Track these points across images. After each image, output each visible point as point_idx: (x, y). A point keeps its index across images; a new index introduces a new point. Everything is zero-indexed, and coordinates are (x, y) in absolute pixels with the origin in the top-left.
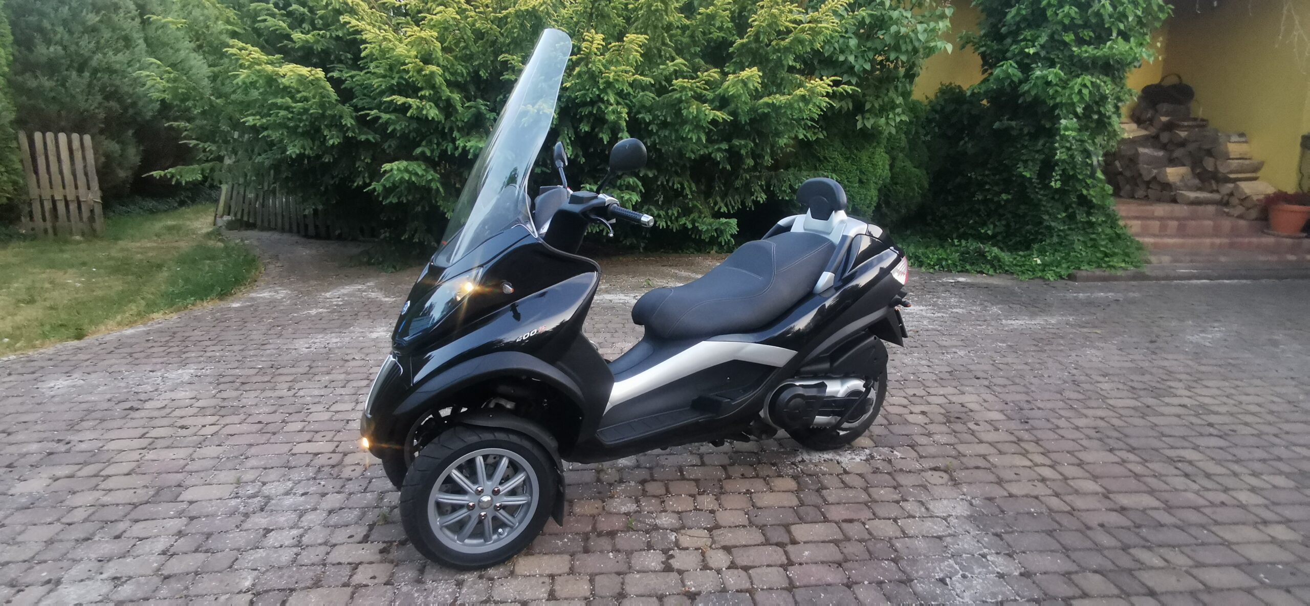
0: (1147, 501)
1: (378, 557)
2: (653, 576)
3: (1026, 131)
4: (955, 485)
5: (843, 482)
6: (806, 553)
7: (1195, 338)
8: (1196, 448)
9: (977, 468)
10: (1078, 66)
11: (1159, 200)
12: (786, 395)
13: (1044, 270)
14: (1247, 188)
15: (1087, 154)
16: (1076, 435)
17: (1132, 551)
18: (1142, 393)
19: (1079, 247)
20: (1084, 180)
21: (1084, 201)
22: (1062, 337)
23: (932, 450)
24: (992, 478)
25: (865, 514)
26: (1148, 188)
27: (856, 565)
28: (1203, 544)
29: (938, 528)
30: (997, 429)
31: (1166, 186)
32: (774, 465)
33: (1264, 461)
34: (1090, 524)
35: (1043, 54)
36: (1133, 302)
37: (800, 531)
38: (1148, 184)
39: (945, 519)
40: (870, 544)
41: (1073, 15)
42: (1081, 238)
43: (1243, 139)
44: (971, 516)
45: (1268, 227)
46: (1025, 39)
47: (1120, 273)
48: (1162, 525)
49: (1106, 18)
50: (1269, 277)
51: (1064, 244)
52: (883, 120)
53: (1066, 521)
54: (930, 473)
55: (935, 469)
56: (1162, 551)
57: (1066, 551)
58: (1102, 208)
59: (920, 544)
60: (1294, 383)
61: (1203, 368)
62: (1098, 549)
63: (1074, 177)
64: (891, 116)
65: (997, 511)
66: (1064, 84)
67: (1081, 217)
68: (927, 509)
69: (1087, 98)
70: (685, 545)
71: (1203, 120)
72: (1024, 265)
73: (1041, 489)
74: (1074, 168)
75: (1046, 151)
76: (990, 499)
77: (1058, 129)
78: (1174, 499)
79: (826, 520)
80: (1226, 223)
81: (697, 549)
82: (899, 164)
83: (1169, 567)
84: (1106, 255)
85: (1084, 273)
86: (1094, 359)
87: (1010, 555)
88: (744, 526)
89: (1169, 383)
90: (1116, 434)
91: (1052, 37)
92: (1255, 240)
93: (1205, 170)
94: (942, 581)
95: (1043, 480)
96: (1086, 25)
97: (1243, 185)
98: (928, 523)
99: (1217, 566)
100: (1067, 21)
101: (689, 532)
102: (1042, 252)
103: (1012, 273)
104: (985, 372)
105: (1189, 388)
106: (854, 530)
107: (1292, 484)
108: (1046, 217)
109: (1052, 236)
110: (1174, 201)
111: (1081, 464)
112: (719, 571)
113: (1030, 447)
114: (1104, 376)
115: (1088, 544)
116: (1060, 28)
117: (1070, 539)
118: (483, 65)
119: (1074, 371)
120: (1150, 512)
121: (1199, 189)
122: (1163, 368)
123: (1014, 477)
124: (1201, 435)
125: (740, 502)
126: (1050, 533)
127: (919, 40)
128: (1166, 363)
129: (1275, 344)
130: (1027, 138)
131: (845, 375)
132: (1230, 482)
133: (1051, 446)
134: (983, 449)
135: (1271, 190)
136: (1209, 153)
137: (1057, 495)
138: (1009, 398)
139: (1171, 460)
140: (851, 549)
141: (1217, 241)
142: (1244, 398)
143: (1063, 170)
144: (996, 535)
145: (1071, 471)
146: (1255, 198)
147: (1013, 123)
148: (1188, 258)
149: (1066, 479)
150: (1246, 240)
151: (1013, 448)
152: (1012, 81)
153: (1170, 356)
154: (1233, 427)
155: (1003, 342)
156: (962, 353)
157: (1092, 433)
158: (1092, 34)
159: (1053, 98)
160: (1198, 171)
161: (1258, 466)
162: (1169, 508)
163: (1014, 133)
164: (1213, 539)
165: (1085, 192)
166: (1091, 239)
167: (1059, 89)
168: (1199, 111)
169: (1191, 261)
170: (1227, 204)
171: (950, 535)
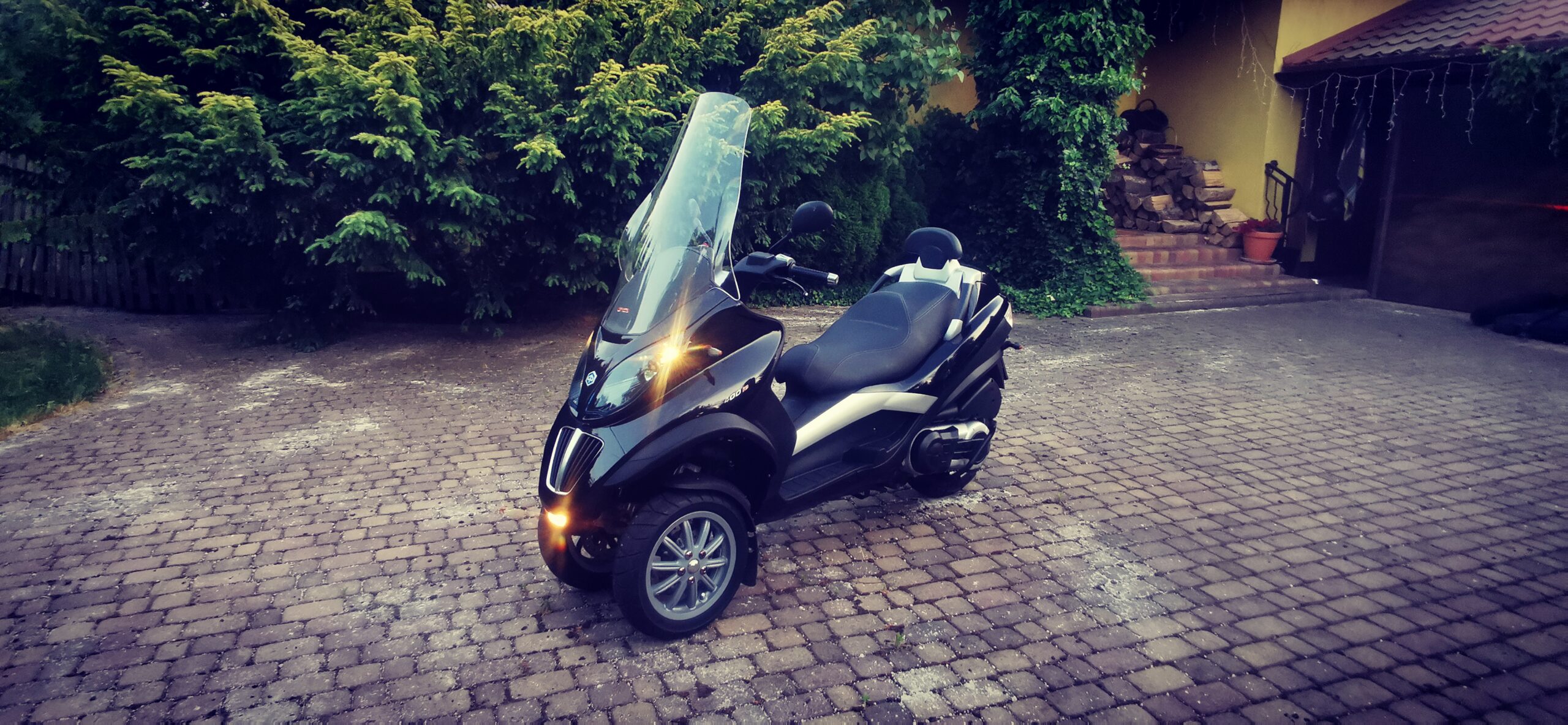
0: (1224, 507)
1: (570, 642)
2: (853, 619)
3: (1029, 160)
4: (1070, 513)
5: (973, 522)
6: (975, 583)
7: (1212, 366)
8: (1246, 461)
9: (1082, 497)
10: (1076, 95)
11: (1147, 229)
12: (927, 442)
13: (1059, 307)
14: (1223, 215)
15: (1089, 185)
16: (1151, 461)
17: (1229, 546)
18: (1188, 419)
19: (1088, 281)
20: (1088, 212)
21: (1089, 234)
22: (1101, 373)
23: (1037, 486)
24: (1098, 504)
25: (1009, 546)
26: (1136, 216)
27: (1023, 586)
28: (1276, 534)
29: (1075, 549)
30: (1083, 463)
31: (1153, 215)
32: (902, 514)
33: (1298, 466)
34: (1190, 530)
35: (1042, 81)
36: (1148, 335)
37: (959, 566)
38: (1136, 211)
39: (1077, 541)
40: (1025, 568)
41: (1069, 43)
42: (1089, 272)
43: (1215, 167)
44: (1097, 536)
45: (1243, 254)
46: (1023, 65)
47: (1130, 306)
48: (1243, 524)
49: (1098, 45)
50: (1252, 304)
51: (1075, 280)
52: (887, 151)
53: (1172, 530)
54: (1044, 506)
55: (1047, 502)
56: (1250, 543)
57: (1181, 553)
58: (1106, 240)
59: (1065, 563)
60: (1301, 399)
61: (1228, 393)
62: (1204, 548)
63: (1079, 208)
64: (895, 146)
65: (1115, 530)
66: (1065, 112)
67: (1088, 251)
68: (1058, 535)
69: (1087, 127)
70: (864, 591)
71: (1178, 147)
72: (1038, 303)
73: (1141, 509)
74: (1078, 200)
75: (1050, 182)
76: (1104, 521)
77: (1063, 159)
78: (1246, 503)
79: (977, 555)
80: (1209, 252)
81: (877, 593)
82: (898, 197)
83: (1258, 553)
84: (1115, 288)
85: (1097, 308)
86: (1137, 392)
87: (1140, 562)
88: (908, 569)
89: (1206, 409)
90: (1181, 456)
91: (1049, 64)
92: (1235, 268)
93: (1185, 198)
94: (1098, 588)
95: (1140, 501)
96: (1081, 53)
97: (1219, 212)
98: (1065, 546)
99: (1290, 548)
100: (1063, 49)
101: (861, 580)
102: (1054, 289)
103: (1029, 312)
104: (1048, 411)
105: (1223, 411)
106: (1004, 559)
107: (1323, 481)
108: (1054, 251)
109: (1061, 271)
110: (1161, 230)
111: (1165, 484)
112: (908, 608)
113: (1118, 474)
114: (1153, 406)
115: (1196, 546)
116: (1056, 55)
117: (1182, 544)
118: (460, 94)
119: (1125, 405)
120: (1231, 516)
121: (1182, 218)
122: (1197, 395)
123: (1117, 501)
124: (1246, 450)
125: (892, 549)
126: (1164, 541)
127: (930, 67)
128: (1197, 391)
129: (1277, 366)
130: (1030, 168)
131: (969, 419)
132: (1279, 485)
133: (1135, 471)
134: (1080, 481)
135: (1243, 218)
136: (1188, 181)
137: (1156, 511)
138: (1081, 434)
139: (1231, 473)
140: (1012, 575)
141: (1204, 270)
142: (1267, 416)
143: (1069, 202)
144: (1123, 548)
145: (1160, 491)
146: (1231, 226)
147: (1016, 152)
148: (1184, 289)
149: (1158, 497)
150: (1227, 268)
151: (1104, 477)
152: (1014, 108)
153: (1197, 384)
154: (1267, 441)
155: (1051, 381)
156: (1019, 395)
157: (1162, 457)
158: (1086, 62)
159: (1056, 127)
160: (1179, 199)
161: (1295, 470)
162: (1243, 510)
163: (1018, 163)
164: (1282, 529)
165: (1089, 224)
166: (1099, 273)
167: (1060, 118)
168: (1174, 137)
169: (1187, 291)
170: (1207, 232)
171: (1086, 553)
